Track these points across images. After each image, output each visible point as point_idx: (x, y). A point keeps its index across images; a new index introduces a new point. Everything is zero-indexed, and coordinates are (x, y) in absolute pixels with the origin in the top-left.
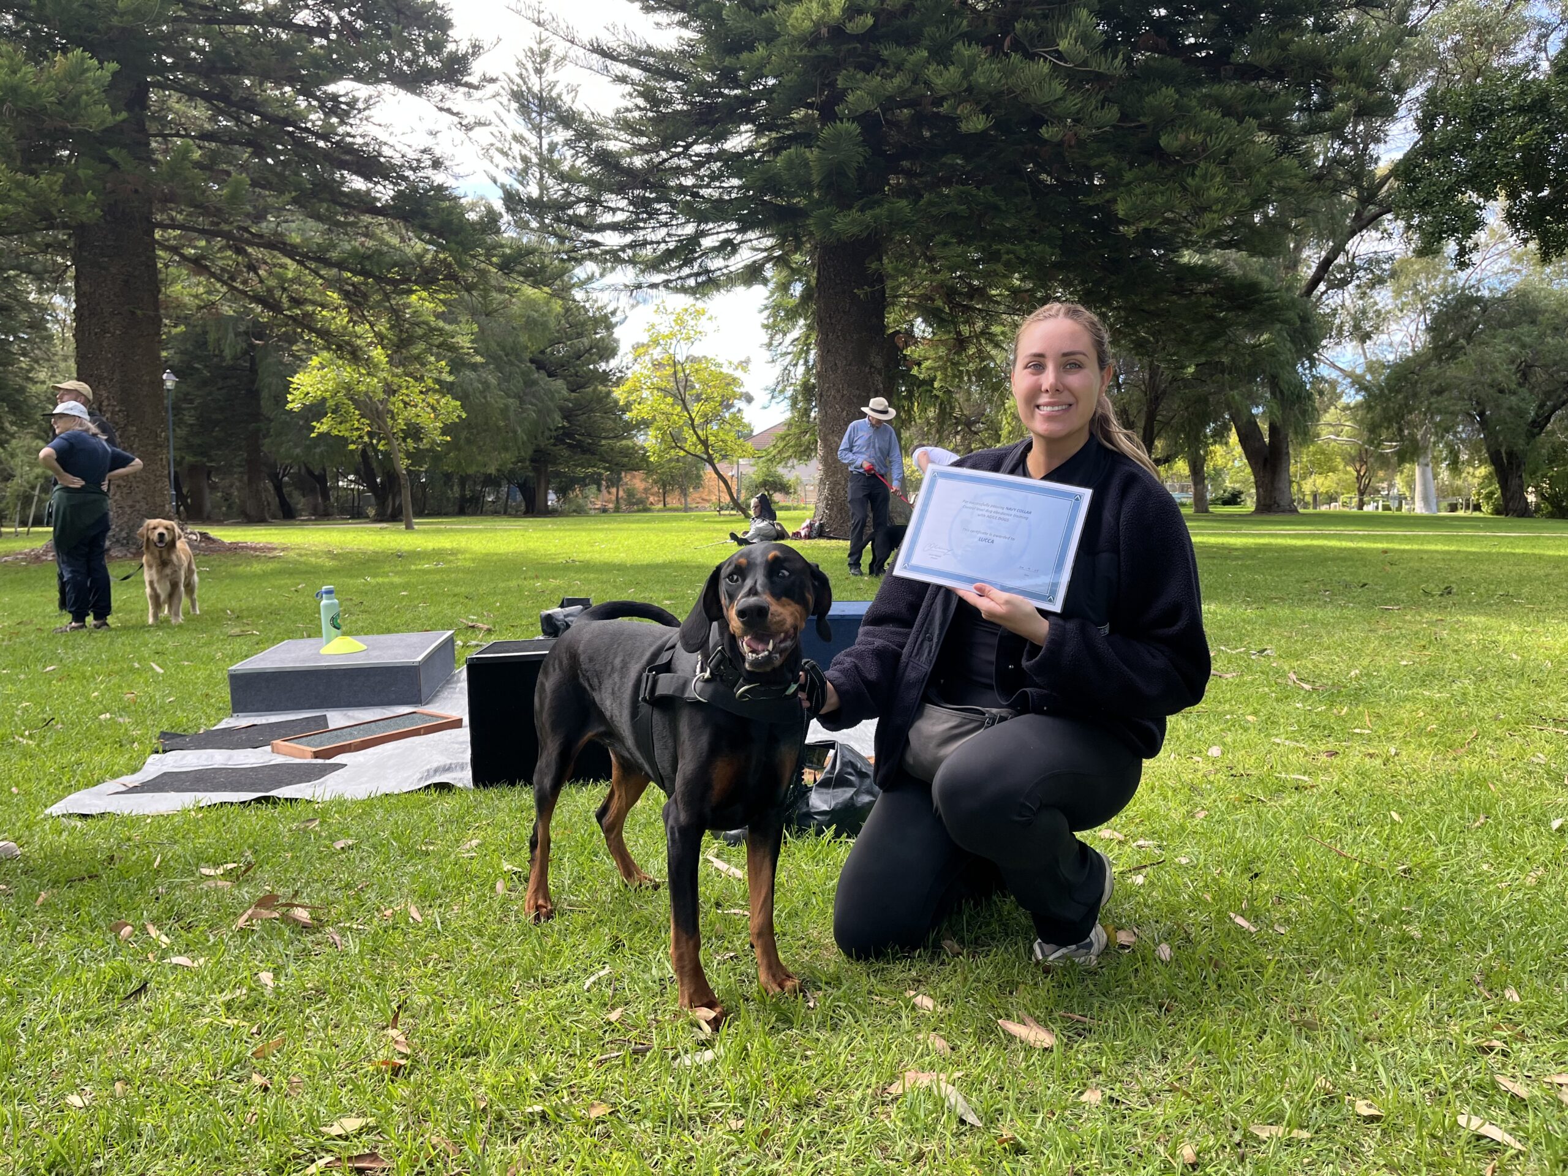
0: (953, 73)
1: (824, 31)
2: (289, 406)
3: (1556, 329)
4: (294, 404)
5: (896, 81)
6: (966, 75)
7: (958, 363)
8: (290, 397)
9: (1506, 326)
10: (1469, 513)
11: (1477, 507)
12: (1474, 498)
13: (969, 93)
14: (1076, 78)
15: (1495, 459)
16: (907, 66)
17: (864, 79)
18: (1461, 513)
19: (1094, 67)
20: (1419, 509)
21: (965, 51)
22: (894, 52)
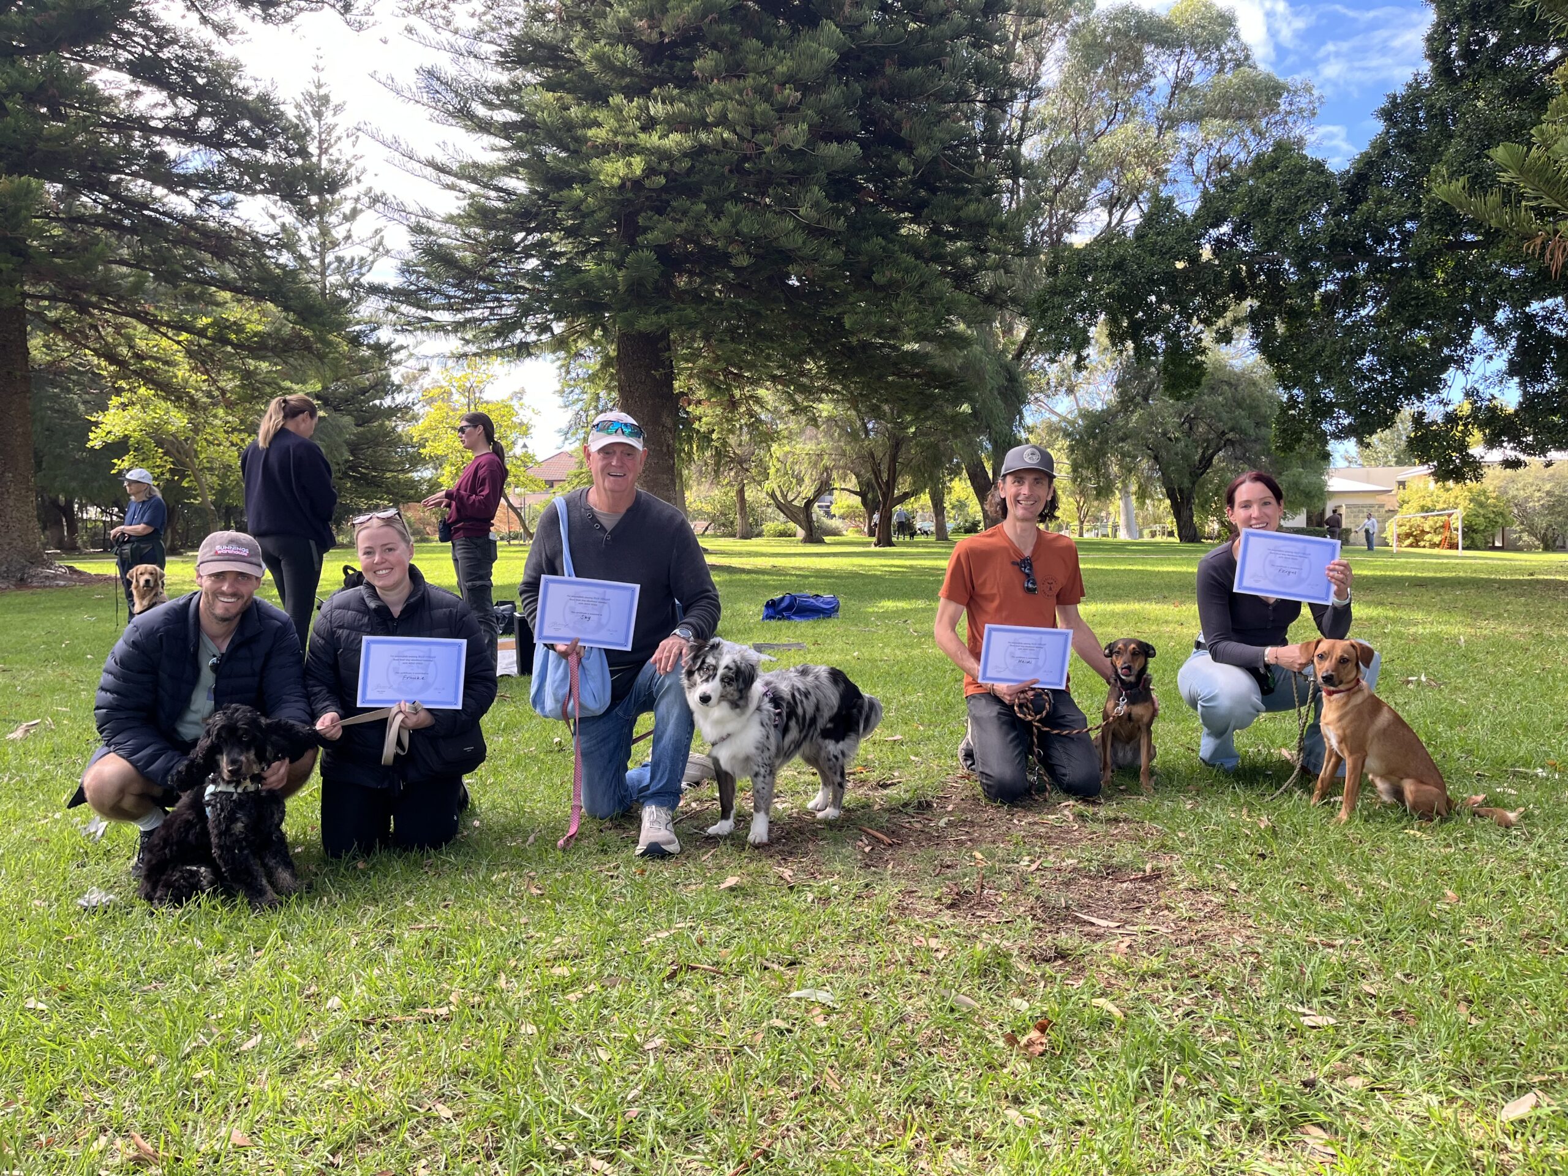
0: (724, 223)
1: (628, 184)
2: (89, 445)
4: (96, 440)
5: (684, 225)
6: (734, 224)
7: (732, 420)
8: (91, 436)
10: (1166, 539)
11: (1171, 534)
12: (1168, 526)
13: (737, 237)
15: (1171, 494)
16: (691, 214)
17: (659, 221)
18: (1159, 539)
19: (824, 225)
20: (1123, 536)
21: (731, 208)
22: (681, 202)
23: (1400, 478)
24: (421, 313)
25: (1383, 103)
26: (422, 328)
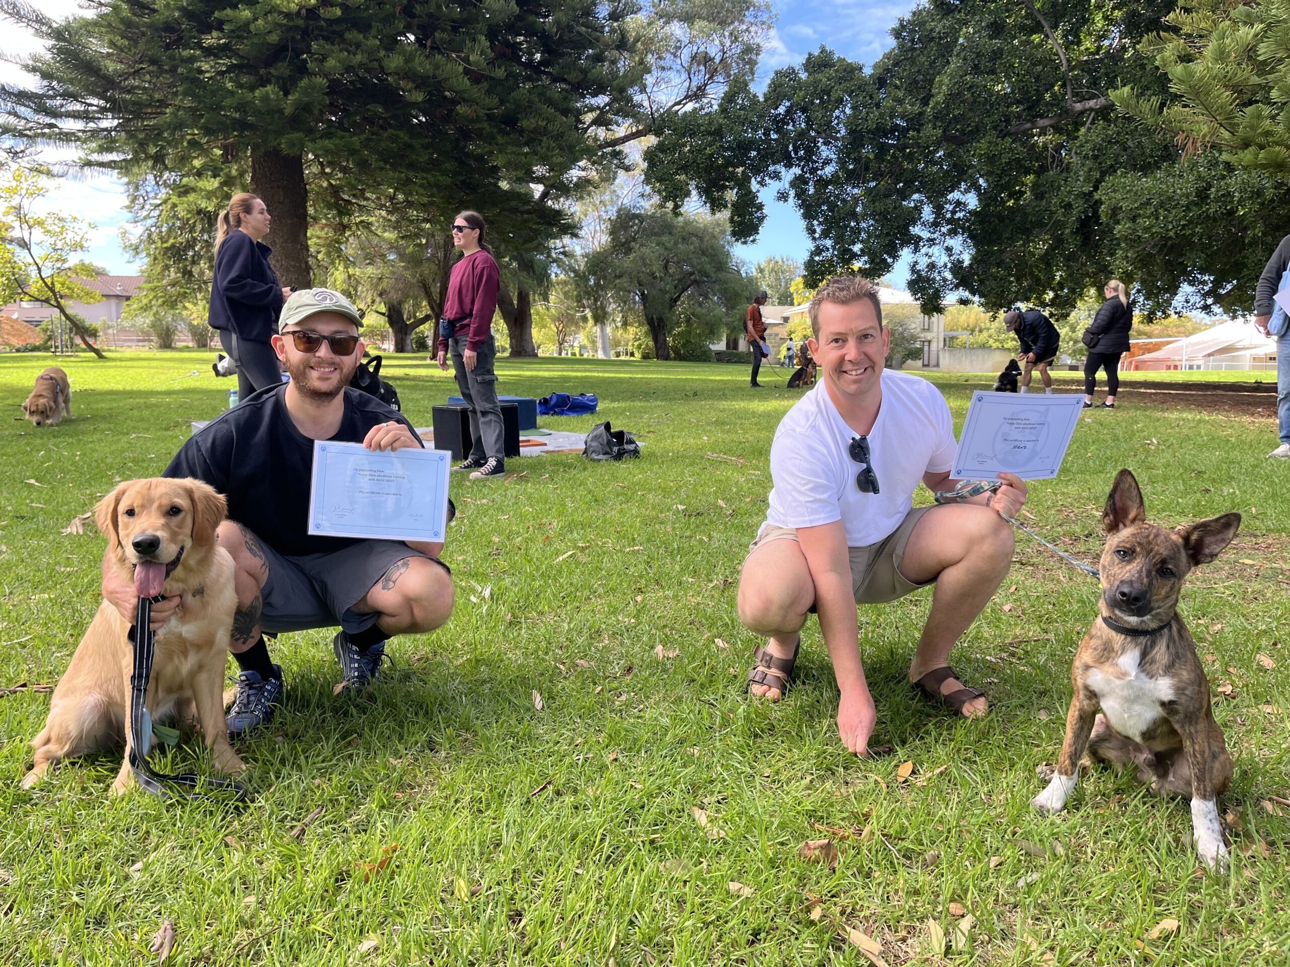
0: (398, 60)
1: (304, 11)
3: (684, 239)
6: (406, 62)
9: (656, 234)
10: (628, 358)
11: (632, 354)
12: (630, 348)
13: (408, 74)
14: (476, 77)
15: (650, 322)
16: (364, 47)
18: (622, 358)
19: (487, 72)
20: (600, 355)
22: (353, 35)
23: (785, 315)
24: (48, 120)
25: (895, 24)
26: (43, 135)
